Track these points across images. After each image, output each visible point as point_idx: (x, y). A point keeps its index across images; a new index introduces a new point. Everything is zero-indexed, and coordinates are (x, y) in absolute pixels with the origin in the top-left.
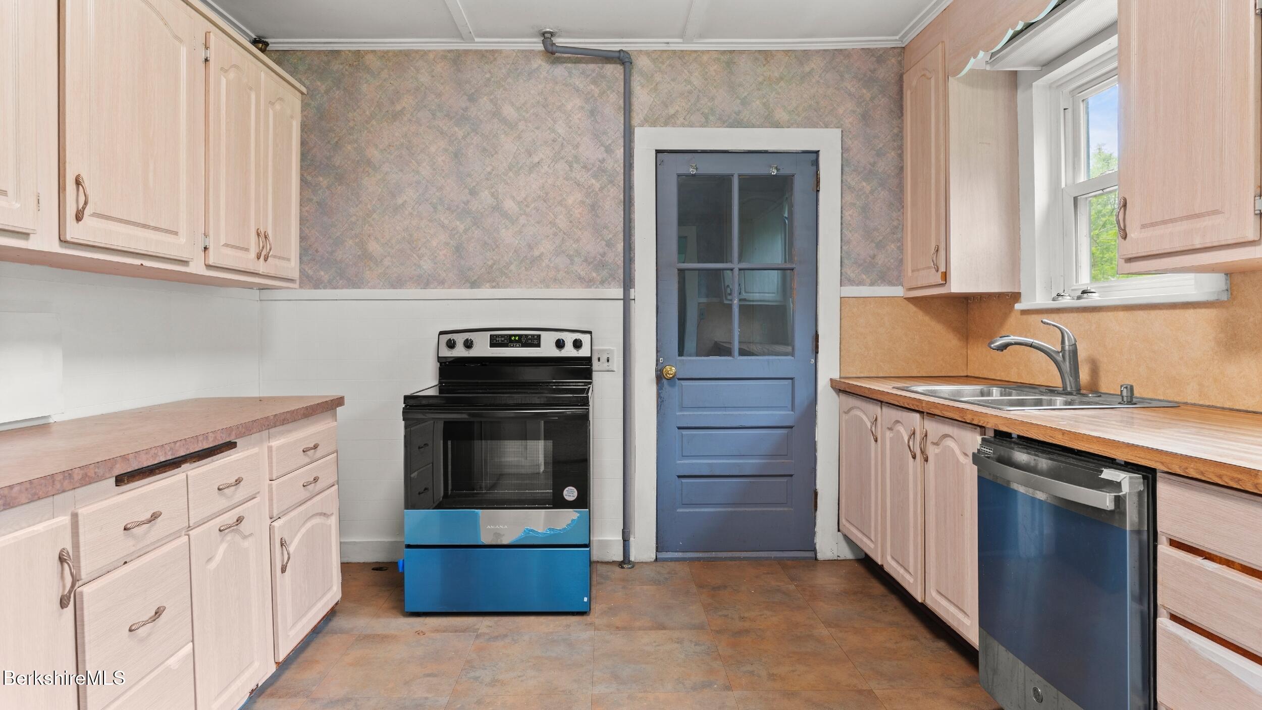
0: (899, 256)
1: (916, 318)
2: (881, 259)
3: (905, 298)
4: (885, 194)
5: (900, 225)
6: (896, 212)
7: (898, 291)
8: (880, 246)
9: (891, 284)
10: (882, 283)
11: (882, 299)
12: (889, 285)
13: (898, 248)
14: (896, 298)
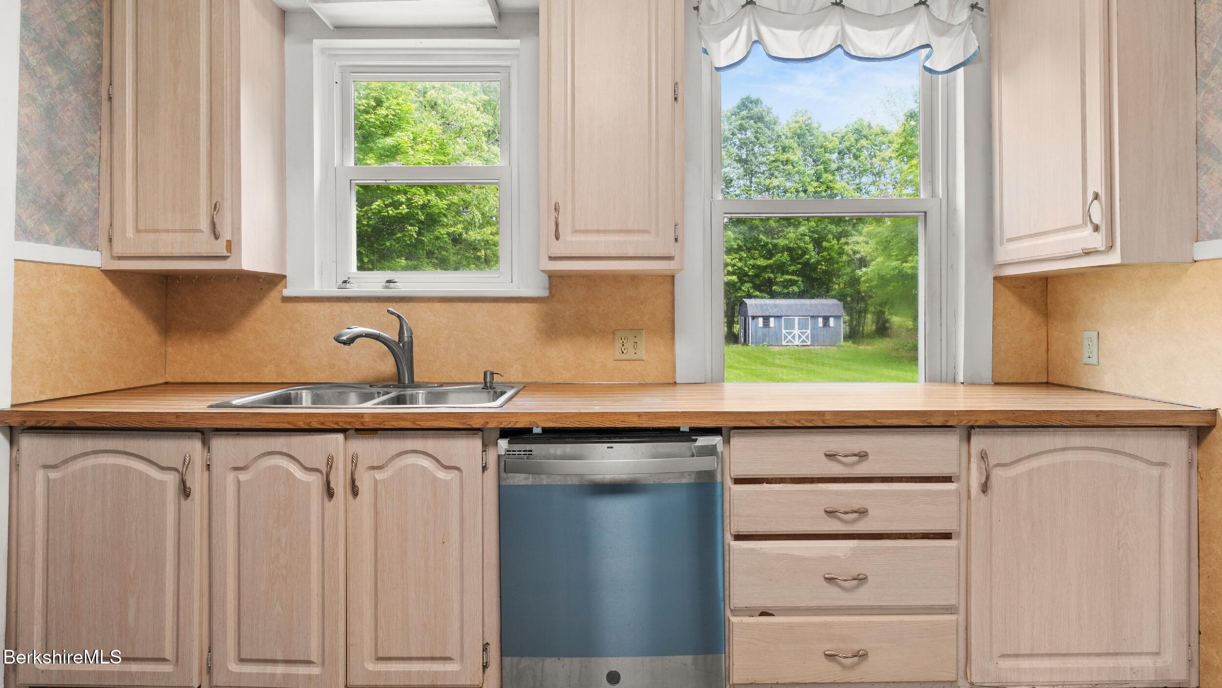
0: (95, 203)
1: (114, 302)
2: (71, 202)
3: (102, 271)
4: (77, 99)
5: (96, 155)
6: (91, 133)
7: (93, 259)
8: (70, 180)
9: (83, 245)
10: (71, 242)
11: (72, 268)
12: (81, 247)
13: (94, 189)
14: (90, 269)
